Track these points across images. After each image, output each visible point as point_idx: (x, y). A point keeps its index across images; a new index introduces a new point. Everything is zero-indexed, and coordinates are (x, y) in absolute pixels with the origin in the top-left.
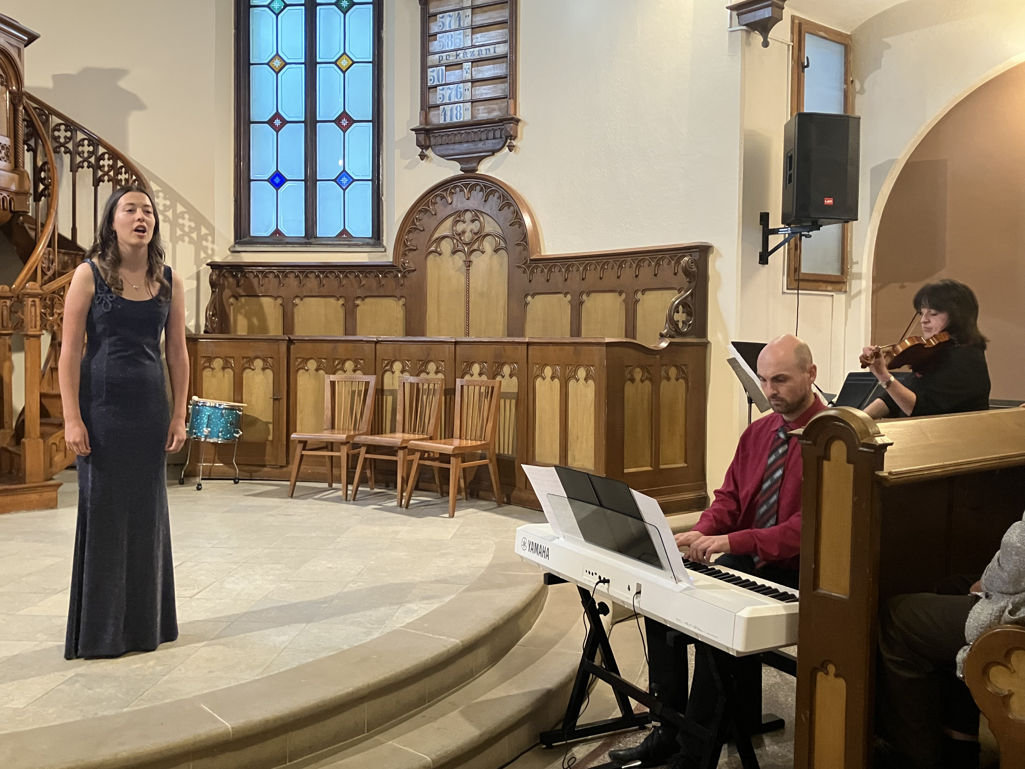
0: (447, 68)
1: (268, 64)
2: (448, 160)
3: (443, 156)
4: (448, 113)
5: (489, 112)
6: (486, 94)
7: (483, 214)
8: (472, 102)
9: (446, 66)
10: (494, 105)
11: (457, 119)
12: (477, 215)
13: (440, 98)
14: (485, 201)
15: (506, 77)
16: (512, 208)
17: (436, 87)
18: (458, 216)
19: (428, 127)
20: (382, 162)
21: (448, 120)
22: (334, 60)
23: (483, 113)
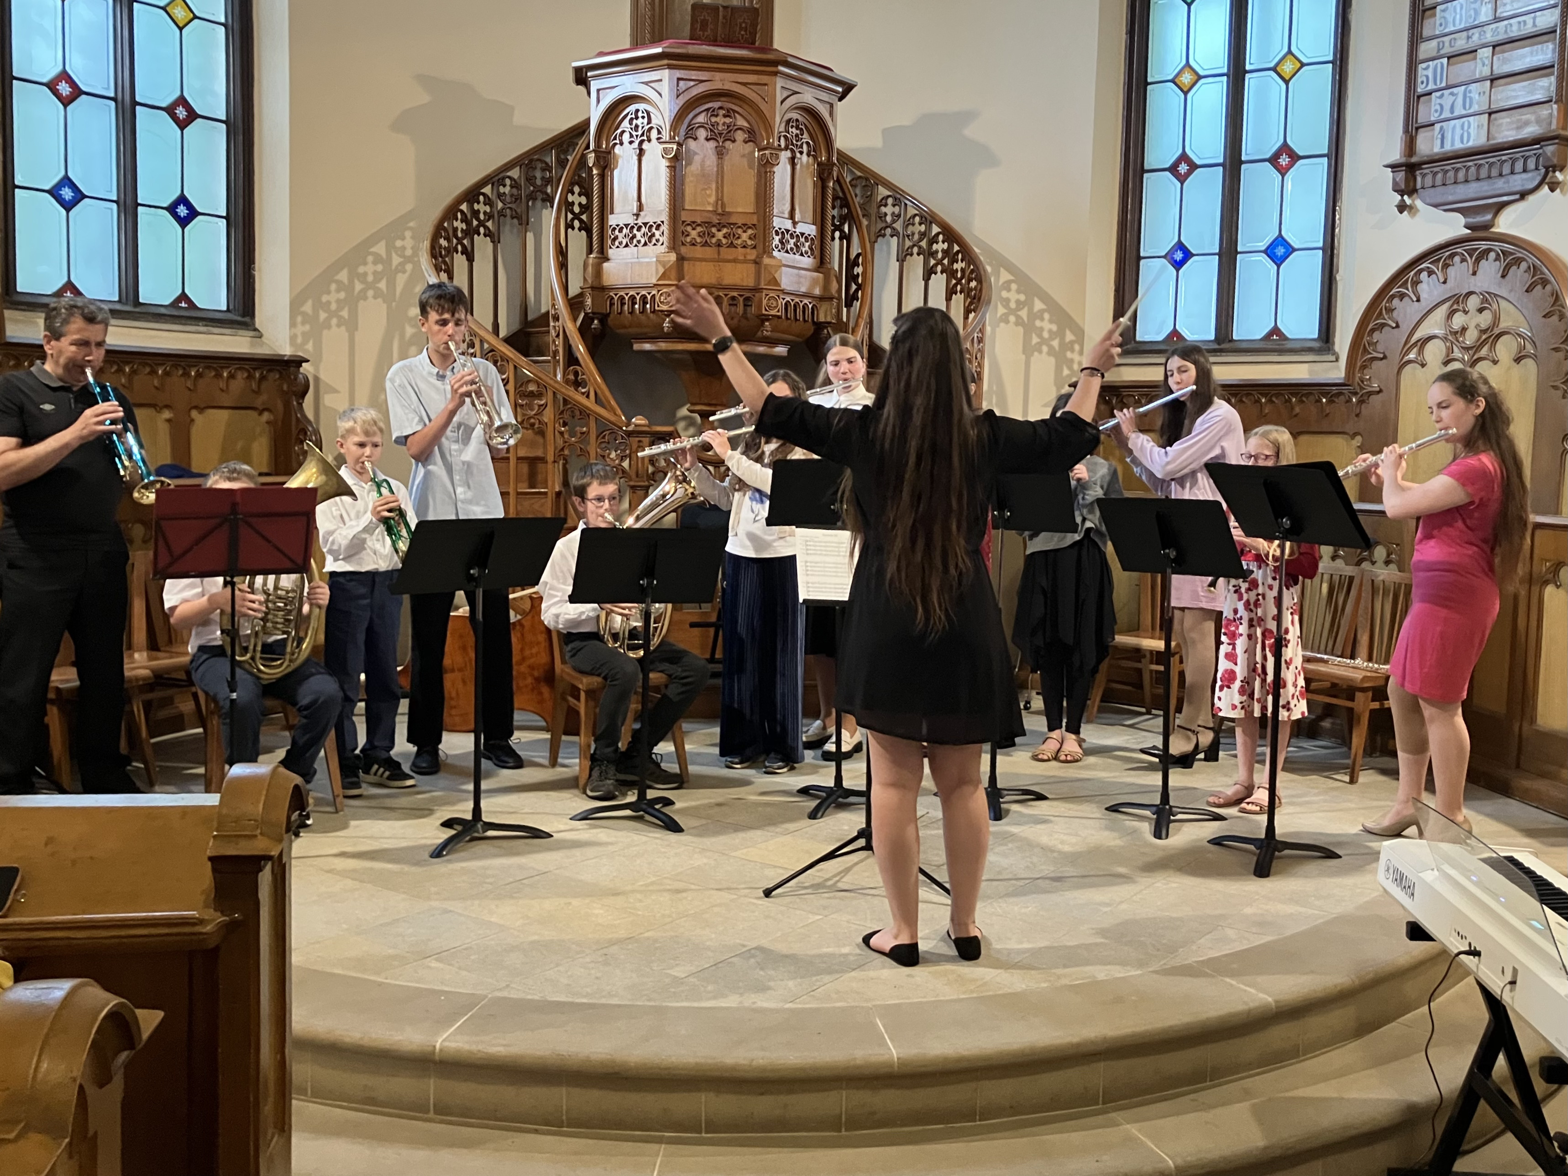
0: (1452, 60)
1: (1173, 81)
2: (1445, 210)
3: (1436, 206)
4: (1448, 136)
5: (1518, 128)
6: (1516, 97)
7: (1499, 299)
8: (1490, 114)
9: (1449, 58)
10: (1528, 115)
11: (1462, 142)
12: (1487, 301)
13: (1436, 111)
14: (1503, 276)
15: (1553, 66)
16: (1548, 288)
17: (1430, 94)
18: (1457, 302)
19: (1414, 160)
20: (1340, 219)
21: (1448, 147)
22: (1272, 65)
23: (1508, 130)
